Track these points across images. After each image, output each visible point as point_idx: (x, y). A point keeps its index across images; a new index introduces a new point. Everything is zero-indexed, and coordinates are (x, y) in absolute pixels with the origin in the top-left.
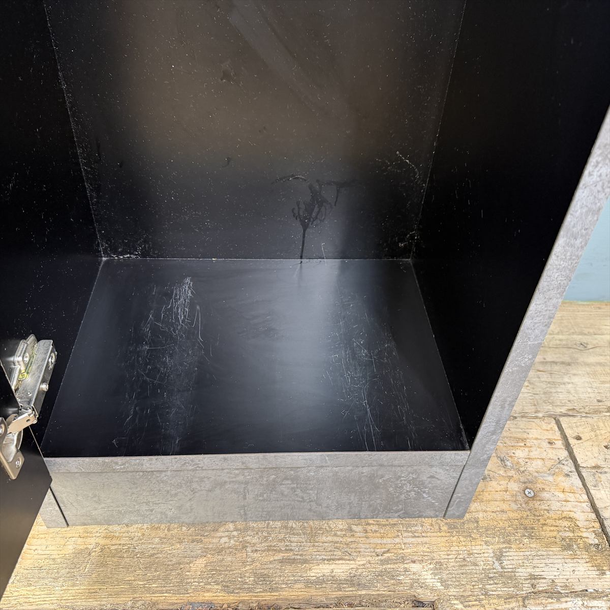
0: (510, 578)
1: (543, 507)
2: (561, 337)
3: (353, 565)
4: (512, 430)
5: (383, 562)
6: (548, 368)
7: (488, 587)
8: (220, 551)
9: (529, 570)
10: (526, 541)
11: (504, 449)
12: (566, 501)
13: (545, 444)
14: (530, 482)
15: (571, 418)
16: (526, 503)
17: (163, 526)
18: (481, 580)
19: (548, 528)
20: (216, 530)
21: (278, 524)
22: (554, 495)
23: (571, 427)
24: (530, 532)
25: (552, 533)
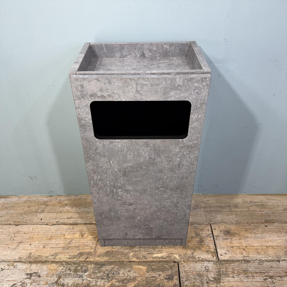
0: (194, 258)
1: (204, 244)
2: (216, 204)
3: (162, 254)
4: (200, 227)
5: (168, 254)
6: (211, 212)
7: (189, 259)
8: (135, 251)
9: (198, 256)
10: (199, 250)
11: (197, 231)
12: (209, 243)
13: (207, 230)
14: (202, 239)
15: (214, 224)
16: (200, 243)
17: (124, 247)
18: (188, 258)
19: (204, 248)
20: (134, 247)
21: (147, 246)
22: (206, 241)
23: (213, 227)
24: (200, 249)
25: (204, 249)
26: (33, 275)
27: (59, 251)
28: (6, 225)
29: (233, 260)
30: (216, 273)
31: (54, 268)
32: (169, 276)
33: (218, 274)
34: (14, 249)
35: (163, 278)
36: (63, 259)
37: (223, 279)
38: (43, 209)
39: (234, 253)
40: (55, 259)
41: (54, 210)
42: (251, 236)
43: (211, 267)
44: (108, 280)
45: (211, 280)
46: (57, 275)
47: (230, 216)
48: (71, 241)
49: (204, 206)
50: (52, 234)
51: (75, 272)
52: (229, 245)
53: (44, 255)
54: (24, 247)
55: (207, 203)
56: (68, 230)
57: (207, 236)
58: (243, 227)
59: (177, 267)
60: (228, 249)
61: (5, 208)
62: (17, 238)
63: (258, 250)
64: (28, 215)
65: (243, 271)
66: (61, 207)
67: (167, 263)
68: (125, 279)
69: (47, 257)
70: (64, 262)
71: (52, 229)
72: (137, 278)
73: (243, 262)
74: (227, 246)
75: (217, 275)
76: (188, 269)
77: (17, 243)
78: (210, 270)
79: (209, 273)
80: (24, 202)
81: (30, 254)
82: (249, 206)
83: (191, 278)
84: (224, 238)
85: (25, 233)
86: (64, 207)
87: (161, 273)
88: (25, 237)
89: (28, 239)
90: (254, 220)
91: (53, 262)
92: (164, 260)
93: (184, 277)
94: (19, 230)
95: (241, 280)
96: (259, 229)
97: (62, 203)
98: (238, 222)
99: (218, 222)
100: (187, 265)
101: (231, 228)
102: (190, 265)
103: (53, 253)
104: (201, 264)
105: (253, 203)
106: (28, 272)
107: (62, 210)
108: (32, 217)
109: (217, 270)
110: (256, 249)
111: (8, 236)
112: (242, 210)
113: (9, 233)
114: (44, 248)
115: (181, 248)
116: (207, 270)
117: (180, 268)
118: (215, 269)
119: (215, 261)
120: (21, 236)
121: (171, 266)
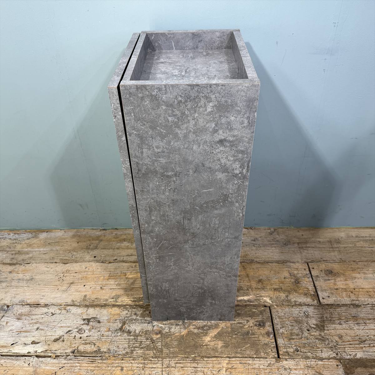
0: (289, 301)
1: (300, 285)
2: (312, 239)
3: (249, 297)
4: (294, 266)
5: (256, 297)
6: (307, 248)
9: (295, 300)
10: (294, 293)
11: (291, 271)
12: (307, 284)
13: (303, 270)
14: (297, 279)
15: (311, 263)
16: (296, 284)
18: (281, 302)
19: (301, 290)
22: (304, 283)
23: (312, 266)
24: (296, 291)
25: (302, 292)
26: (91, 321)
27: (120, 293)
28: (51, 264)
29: (338, 304)
30: (318, 319)
31: (117, 312)
32: (259, 322)
33: (321, 320)
34: (66, 291)
35: (252, 325)
36: (126, 302)
37: (328, 325)
38: (95, 245)
39: (340, 296)
40: (117, 302)
41: (110, 246)
42: (360, 276)
43: (312, 312)
44: (185, 326)
45: (313, 328)
46: (120, 320)
47: (331, 254)
48: (135, 281)
49: (298, 241)
50: (109, 273)
51: (143, 317)
52: (332, 286)
53: (102, 298)
54: (77, 288)
55: (302, 237)
56: (130, 268)
57: (304, 277)
58: (348, 266)
59: (269, 311)
60: (332, 292)
61: (49, 244)
62: (68, 278)
63: (370, 293)
64: (77, 252)
65: (352, 316)
66: (118, 243)
67: (255, 308)
68: (205, 325)
69: (107, 300)
70: (128, 305)
71: (109, 268)
72: (220, 324)
73: (352, 306)
74: (330, 288)
75: (320, 322)
76: (283, 315)
77: (68, 284)
78: (310, 315)
79: (310, 320)
80: (71, 236)
81: (85, 296)
82: (355, 242)
83: (287, 324)
84: (325, 279)
85: (76, 273)
86: (122, 243)
87: (249, 319)
88: (76, 277)
89: (81, 279)
90: (362, 258)
91: (114, 306)
92: (252, 303)
93: (278, 323)
94: (69, 268)
95: (350, 327)
96: (369, 269)
97: (119, 238)
98: (343, 261)
99: (316, 260)
100: (282, 310)
101: (334, 267)
102: (286, 310)
103: (114, 294)
104: (298, 309)
105: (359, 238)
106: (85, 317)
107: (120, 246)
108: (83, 254)
109: (320, 315)
110: (367, 292)
111: (56, 276)
112: (347, 246)
113: (57, 272)
114: (102, 290)
115: (272, 290)
116: (307, 315)
117: (272, 314)
118: (317, 314)
119: (316, 305)
120: (72, 276)
121: (261, 311)
